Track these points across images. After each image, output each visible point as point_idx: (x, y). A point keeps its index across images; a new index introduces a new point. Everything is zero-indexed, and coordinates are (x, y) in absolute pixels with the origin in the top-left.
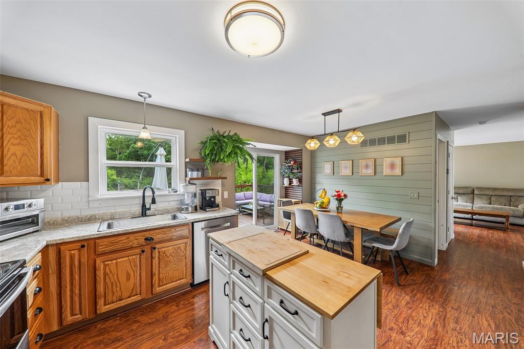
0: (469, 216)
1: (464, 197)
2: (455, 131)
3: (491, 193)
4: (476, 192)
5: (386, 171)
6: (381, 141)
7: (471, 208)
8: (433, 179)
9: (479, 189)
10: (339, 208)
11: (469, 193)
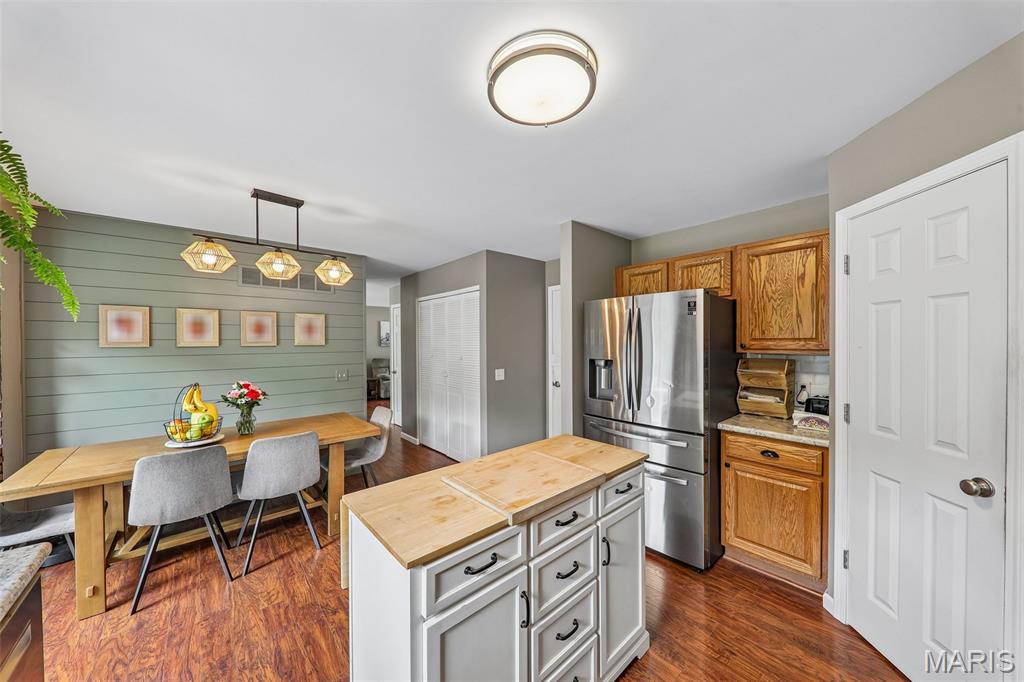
5: (300, 338)
8: (364, 350)
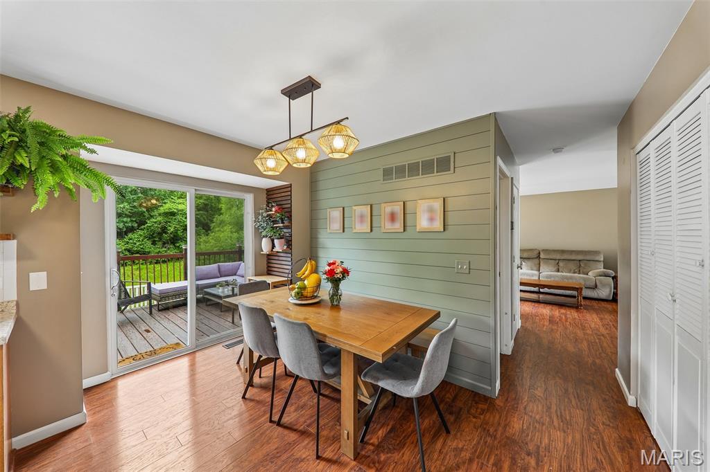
0: (536, 289)
1: (530, 263)
2: (521, 167)
3: (558, 257)
4: (542, 256)
6: (413, 170)
7: (537, 278)
8: (492, 238)
9: (546, 251)
10: (336, 295)
11: (534, 256)
